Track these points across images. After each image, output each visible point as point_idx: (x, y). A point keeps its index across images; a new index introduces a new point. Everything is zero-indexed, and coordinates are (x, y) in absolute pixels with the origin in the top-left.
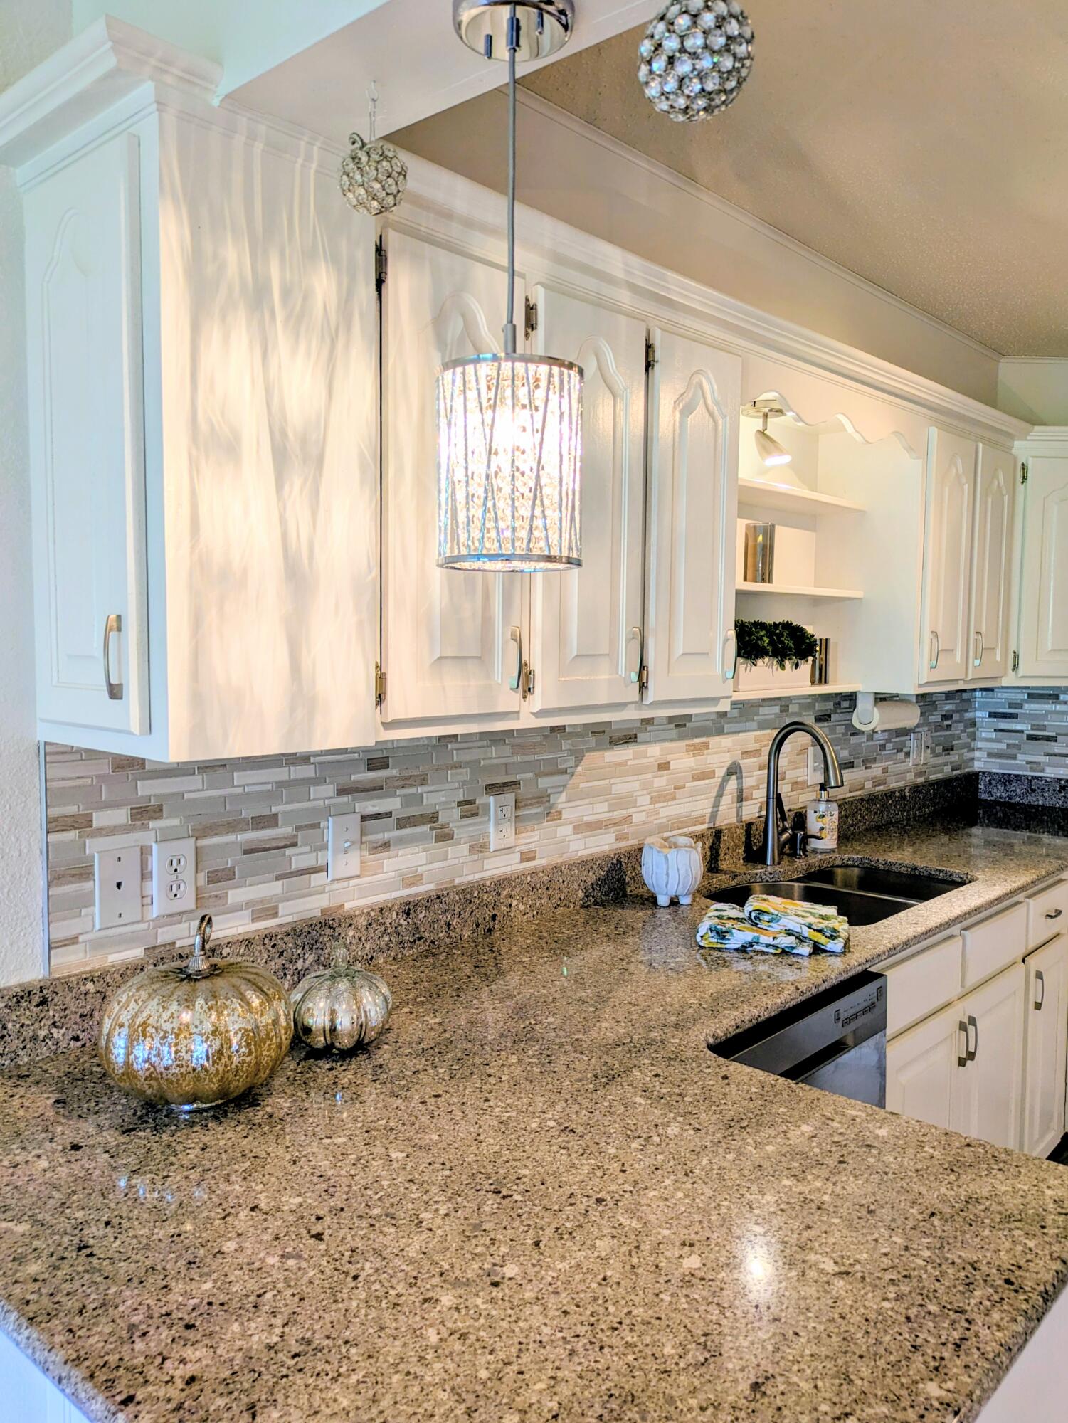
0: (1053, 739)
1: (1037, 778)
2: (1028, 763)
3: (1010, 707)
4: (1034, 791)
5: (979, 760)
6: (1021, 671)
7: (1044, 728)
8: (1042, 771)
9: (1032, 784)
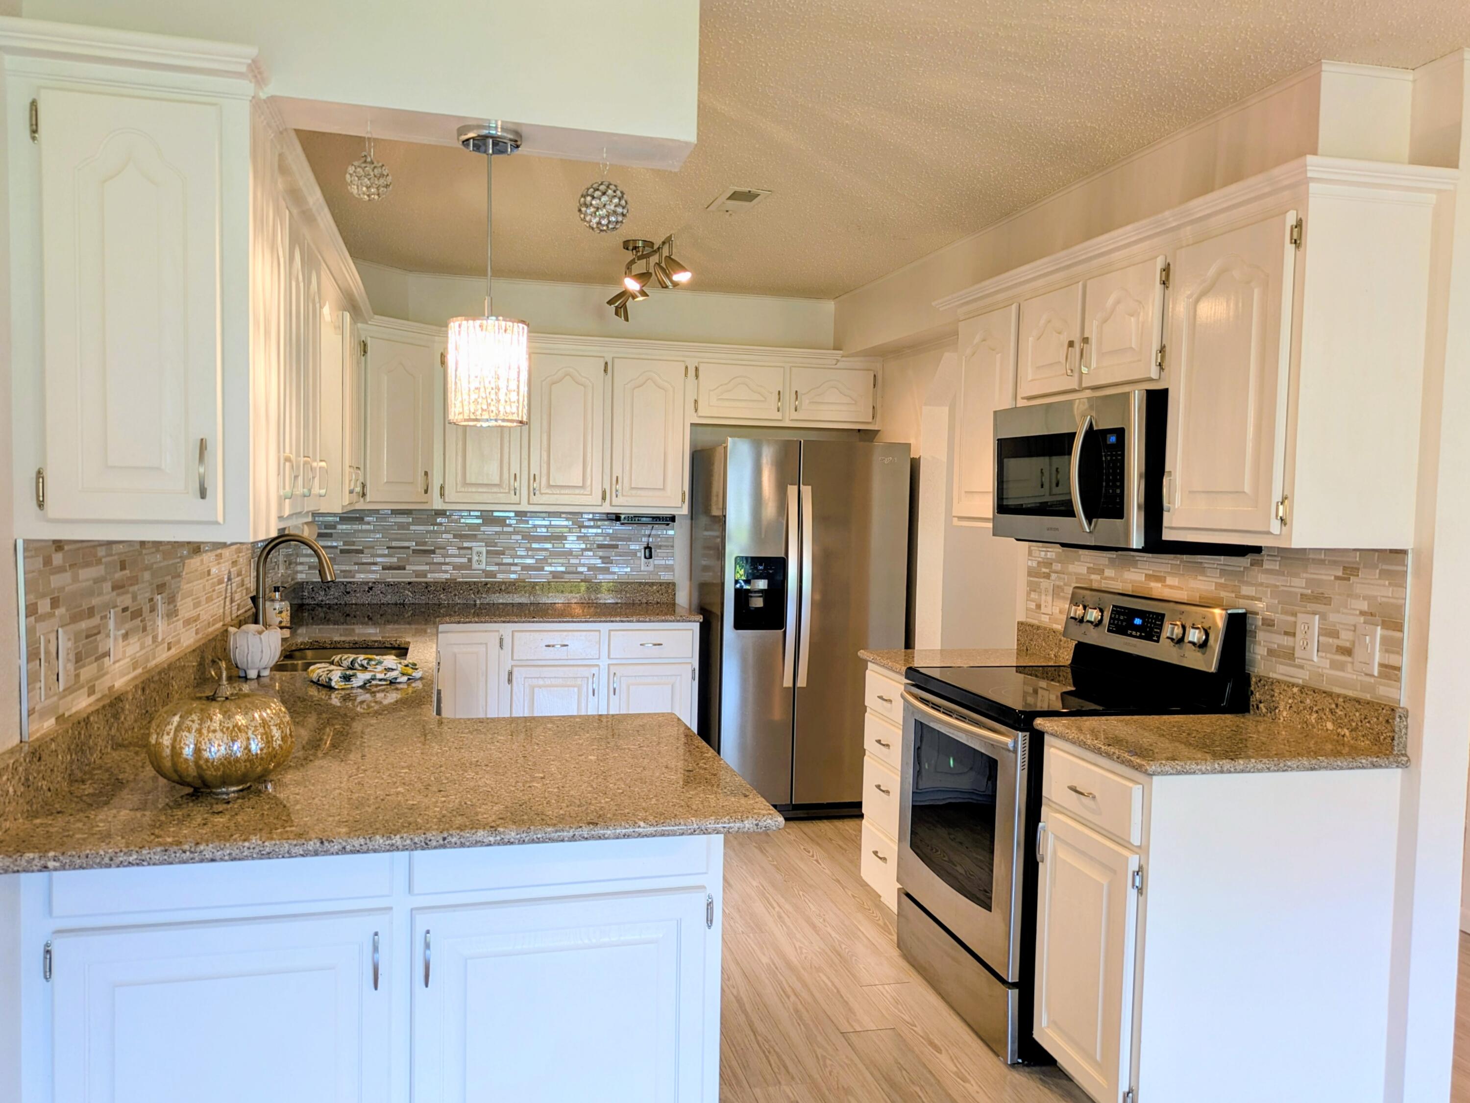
0: (361, 551)
1: (350, 583)
2: (342, 571)
3: (326, 528)
4: (348, 593)
5: (301, 572)
6: (368, 498)
7: (353, 543)
8: (353, 577)
9: (347, 589)
